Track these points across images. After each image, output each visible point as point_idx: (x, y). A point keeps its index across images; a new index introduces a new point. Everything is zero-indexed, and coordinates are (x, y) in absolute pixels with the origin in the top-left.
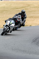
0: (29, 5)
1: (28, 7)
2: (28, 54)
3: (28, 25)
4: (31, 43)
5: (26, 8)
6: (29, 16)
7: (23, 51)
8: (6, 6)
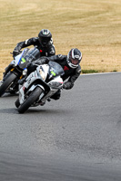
0: (109, 8)
1: (107, 14)
2: (106, 159)
3: (105, 68)
4: (115, 123)
5: (100, 15)
6: (111, 42)
7: (91, 149)
8: (39, 10)
